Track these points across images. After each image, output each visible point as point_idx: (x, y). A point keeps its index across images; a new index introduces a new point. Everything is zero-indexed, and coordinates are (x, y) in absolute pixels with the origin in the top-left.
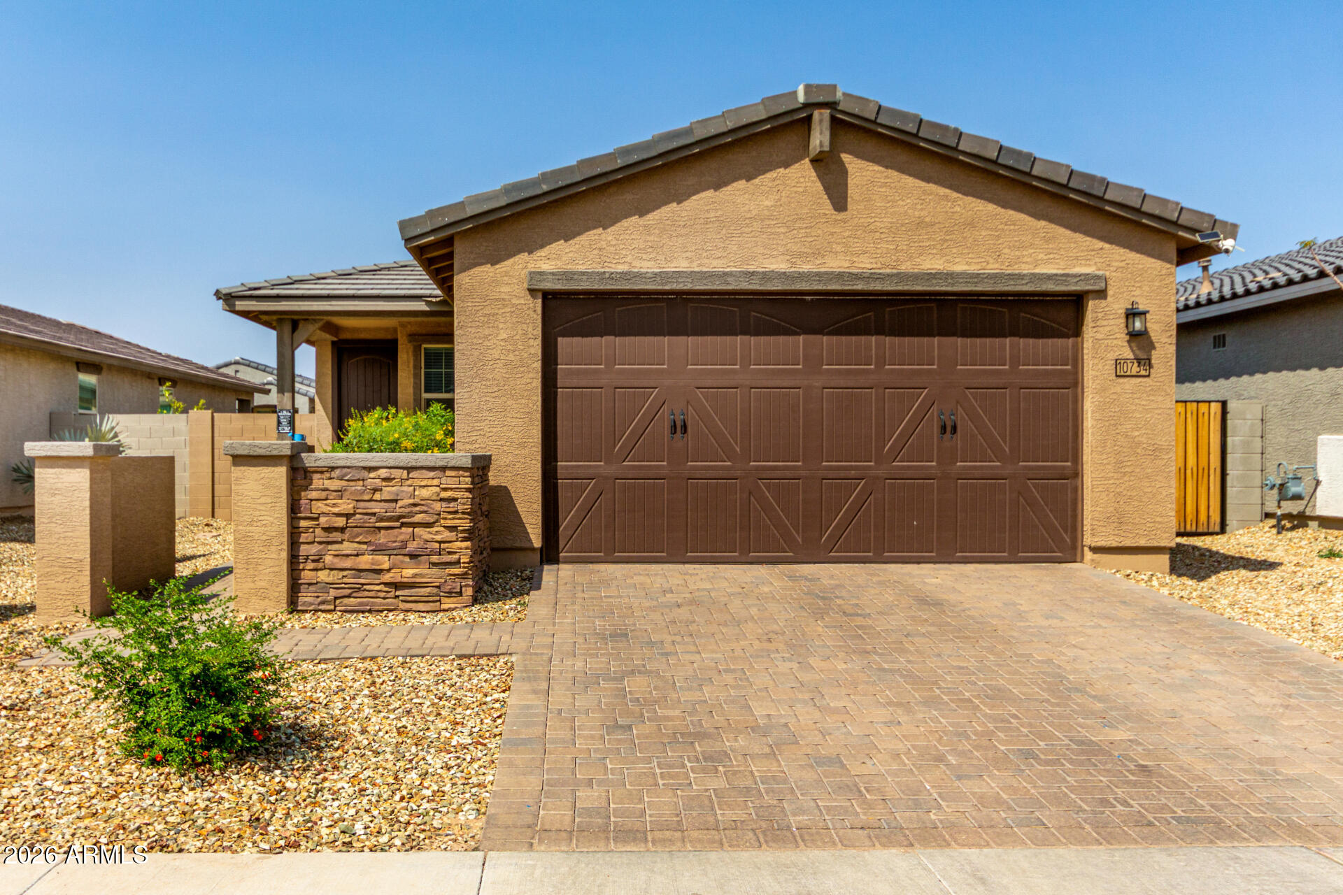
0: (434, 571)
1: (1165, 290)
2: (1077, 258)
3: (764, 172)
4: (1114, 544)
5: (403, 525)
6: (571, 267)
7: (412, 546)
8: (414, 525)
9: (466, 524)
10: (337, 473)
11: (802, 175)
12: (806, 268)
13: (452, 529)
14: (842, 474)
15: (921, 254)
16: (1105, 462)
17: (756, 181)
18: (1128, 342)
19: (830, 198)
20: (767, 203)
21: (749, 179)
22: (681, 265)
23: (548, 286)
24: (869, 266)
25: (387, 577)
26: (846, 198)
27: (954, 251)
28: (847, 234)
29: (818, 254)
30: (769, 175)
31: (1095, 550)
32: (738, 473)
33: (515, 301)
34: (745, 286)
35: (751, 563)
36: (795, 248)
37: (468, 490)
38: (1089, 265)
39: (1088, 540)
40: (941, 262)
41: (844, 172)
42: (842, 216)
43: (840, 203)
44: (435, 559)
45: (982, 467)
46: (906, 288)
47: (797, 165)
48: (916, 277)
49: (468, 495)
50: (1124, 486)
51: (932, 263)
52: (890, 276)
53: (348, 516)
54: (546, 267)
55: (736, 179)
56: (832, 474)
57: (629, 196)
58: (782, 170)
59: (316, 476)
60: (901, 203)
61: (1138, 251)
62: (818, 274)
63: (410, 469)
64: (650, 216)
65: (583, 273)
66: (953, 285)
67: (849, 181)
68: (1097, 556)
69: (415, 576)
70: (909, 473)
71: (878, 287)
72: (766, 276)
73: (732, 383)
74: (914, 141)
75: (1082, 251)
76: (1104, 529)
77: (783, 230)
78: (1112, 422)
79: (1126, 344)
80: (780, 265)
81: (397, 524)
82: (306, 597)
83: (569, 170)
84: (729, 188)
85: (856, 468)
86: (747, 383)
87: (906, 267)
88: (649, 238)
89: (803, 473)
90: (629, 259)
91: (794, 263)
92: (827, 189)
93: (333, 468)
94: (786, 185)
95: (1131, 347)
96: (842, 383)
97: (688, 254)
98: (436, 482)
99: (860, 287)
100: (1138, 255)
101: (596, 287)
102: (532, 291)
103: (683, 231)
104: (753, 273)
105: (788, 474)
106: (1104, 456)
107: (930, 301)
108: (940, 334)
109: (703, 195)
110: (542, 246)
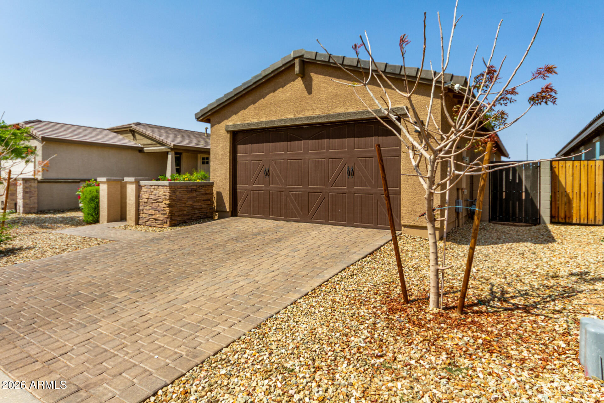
0: (162, 216)
1: (436, 111)
2: (396, 101)
3: (287, 84)
4: (412, 224)
5: (157, 202)
6: (236, 123)
7: (158, 208)
8: (159, 202)
9: (168, 202)
10: (146, 187)
11: (298, 84)
12: (298, 116)
13: (165, 204)
14: (315, 190)
15: (336, 107)
16: (408, 188)
17: (285, 88)
18: (418, 135)
19: (307, 90)
20: (288, 95)
21: (283, 87)
22: (264, 119)
23: (230, 129)
24: (318, 113)
25: (154, 217)
26: (312, 89)
27: (348, 104)
28: (312, 102)
29: (303, 111)
30: (288, 85)
31: (405, 226)
32: (284, 189)
33: (224, 135)
34: (280, 124)
35: (287, 221)
36: (295, 109)
37: (169, 192)
38: (401, 104)
39: (403, 222)
40: (343, 109)
41: (311, 80)
42: (311, 96)
43: (310, 91)
44: (162, 212)
45: (363, 189)
46: (330, 120)
47: (297, 80)
48: (333, 116)
49: (169, 194)
50: (416, 199)
51: (340, 110)
52: (324, 116)
53: (148, 199)
54: (231, 123)
55: (279, 88)
56: (312, 191)
57: (251, 98)
58: (292, 83)
59: (143, 187)
60: (330, 88)
61: (423, 95)
62: (301, 118)
63: (158, 186)
64: (256, 104)
65: (238, 125)
66: (346, 118)
67: (313, 83)
68: (406, 229)
69: (158, 217)
70: (337, 191)
71: (320, 121)
72: (286, 120)
73: (282, 158)
74: (329, 64)
75: (398, 98)
76: (407, 217)
77: (292, 104)
78: (411, 171)
79: (417, 136)
80: (290, 116)
81: (155, 202)
82: (140, 221)
83: (231, 92)
84: (277, 91)
85: (319, 188)
86: (286, 158)
87: (331, 112)
88: (256, 111)
89: (303, 190)
90: (250, 119)
91: (295, 115)
92: (306, 87)
93: (145, 185)
94: (293, 88)
95: (419, 137)
96: (315, 157)
97: (266, 115)
98: (162, 190)
99: (314, 121)
100: (423, 97)
101: (241, 129)
102: (227, 131)
103: (264, 108)
104: (282, 120)
105: (298, 190)
106: (407, 186)
107: (345, 124)
108: (348, 137)
109: (270, 95)
110: (230, 117)
